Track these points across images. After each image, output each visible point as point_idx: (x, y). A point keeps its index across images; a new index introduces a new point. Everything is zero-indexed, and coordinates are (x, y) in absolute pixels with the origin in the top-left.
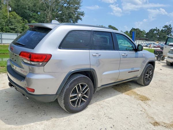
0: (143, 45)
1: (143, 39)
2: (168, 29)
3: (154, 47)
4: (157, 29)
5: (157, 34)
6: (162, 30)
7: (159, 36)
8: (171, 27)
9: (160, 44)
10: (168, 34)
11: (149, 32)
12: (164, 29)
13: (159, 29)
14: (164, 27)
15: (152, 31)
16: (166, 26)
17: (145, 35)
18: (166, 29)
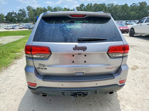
0: (10, 27)
1: (4, 22)
2: (23, 12)
3: (20, 28)
4: (14, 12)
5: (16, 17)
6: (19, 14)
7: (18, 19)
8: (25, 11)
9: (23, 25)
10: (24, 17)
11: (8, 15)
12: (20, 12)
13: (15, 13)
14: (20, 11)
15: (10, 14)
16: (21, 10)
17: (5, 19)
18: (22, 12)
